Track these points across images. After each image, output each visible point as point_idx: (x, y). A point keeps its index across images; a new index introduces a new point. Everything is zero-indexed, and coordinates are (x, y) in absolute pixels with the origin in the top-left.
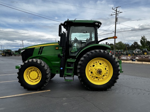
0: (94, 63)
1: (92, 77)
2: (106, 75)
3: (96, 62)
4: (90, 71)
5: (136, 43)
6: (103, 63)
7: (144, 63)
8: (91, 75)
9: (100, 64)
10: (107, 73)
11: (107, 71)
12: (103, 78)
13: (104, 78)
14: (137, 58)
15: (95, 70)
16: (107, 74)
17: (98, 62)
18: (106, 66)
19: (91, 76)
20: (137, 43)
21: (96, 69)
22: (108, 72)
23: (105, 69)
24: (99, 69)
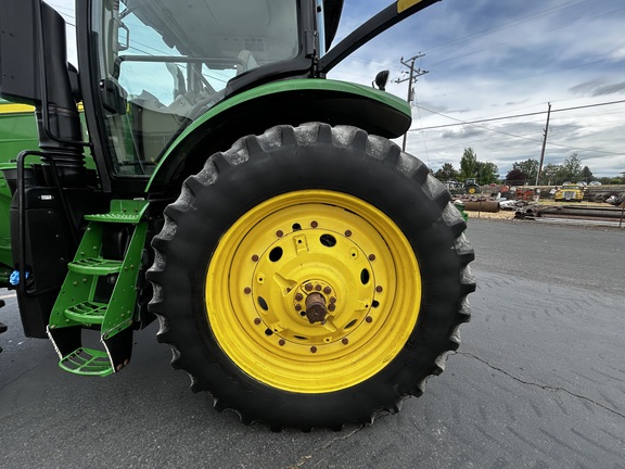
0: (280, 234)
1: (269, 332)
2: (369, 320)
3: (297, 227)
4: (247, 291)
5: (448, 167)
6: (348, 234)
7: (483, 214)
8: (257, 322)
9: (328, 241)
10: (375, 304)
11: (379, 289)
12: (345, 341)
13: (351, 339)
14: (458, 201)
15: (283, 287)
16: (374, 313)
17: (314, 225)
18: (372, 258)
19: (262, 328)
20: (450, 166)
21: (292, 283)
22: (380, 298)
23: (365, 277)
24: (309, 287)
